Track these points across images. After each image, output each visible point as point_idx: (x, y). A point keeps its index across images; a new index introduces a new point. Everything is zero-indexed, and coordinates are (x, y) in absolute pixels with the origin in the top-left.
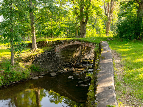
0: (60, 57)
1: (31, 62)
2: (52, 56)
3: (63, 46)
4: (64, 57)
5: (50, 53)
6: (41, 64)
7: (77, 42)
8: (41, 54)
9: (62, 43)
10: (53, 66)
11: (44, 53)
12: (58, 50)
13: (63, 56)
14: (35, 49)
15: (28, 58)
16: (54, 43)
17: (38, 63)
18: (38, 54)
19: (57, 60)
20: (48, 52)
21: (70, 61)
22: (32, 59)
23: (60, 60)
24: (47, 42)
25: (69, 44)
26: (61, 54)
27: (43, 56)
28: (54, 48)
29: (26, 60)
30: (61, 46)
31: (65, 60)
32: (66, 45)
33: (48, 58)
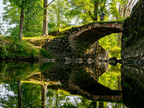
0: (74, 48)
1: (41, 46)
2: (65, 44)
3: (79, 34)
4: (78, 50)
5: (63, 40)
6: (52, 51)
7: (97, 25)
8: (53, 40)
9: (78, 30)
10: (65, 56)
11: (56, 39)
12: (72, 40)
13: (77, 48)
14: (46, 35)
15: (37, 41)
16: (68, 32)
17: (48, 49)
18: (50, 39)
19: (70, 50)
20: (61, 39)
21: (84, 56)
22: (42, 43)
23: (73, 52)
24: (59, 31)
25: (87, 29)
26: (75, 45)
27: (55, 42)
28: (67, 37)
29: (35, 43)
30: (76, 33)
31: (78, 54)
32: (82, 32)
33: (61, 46)
